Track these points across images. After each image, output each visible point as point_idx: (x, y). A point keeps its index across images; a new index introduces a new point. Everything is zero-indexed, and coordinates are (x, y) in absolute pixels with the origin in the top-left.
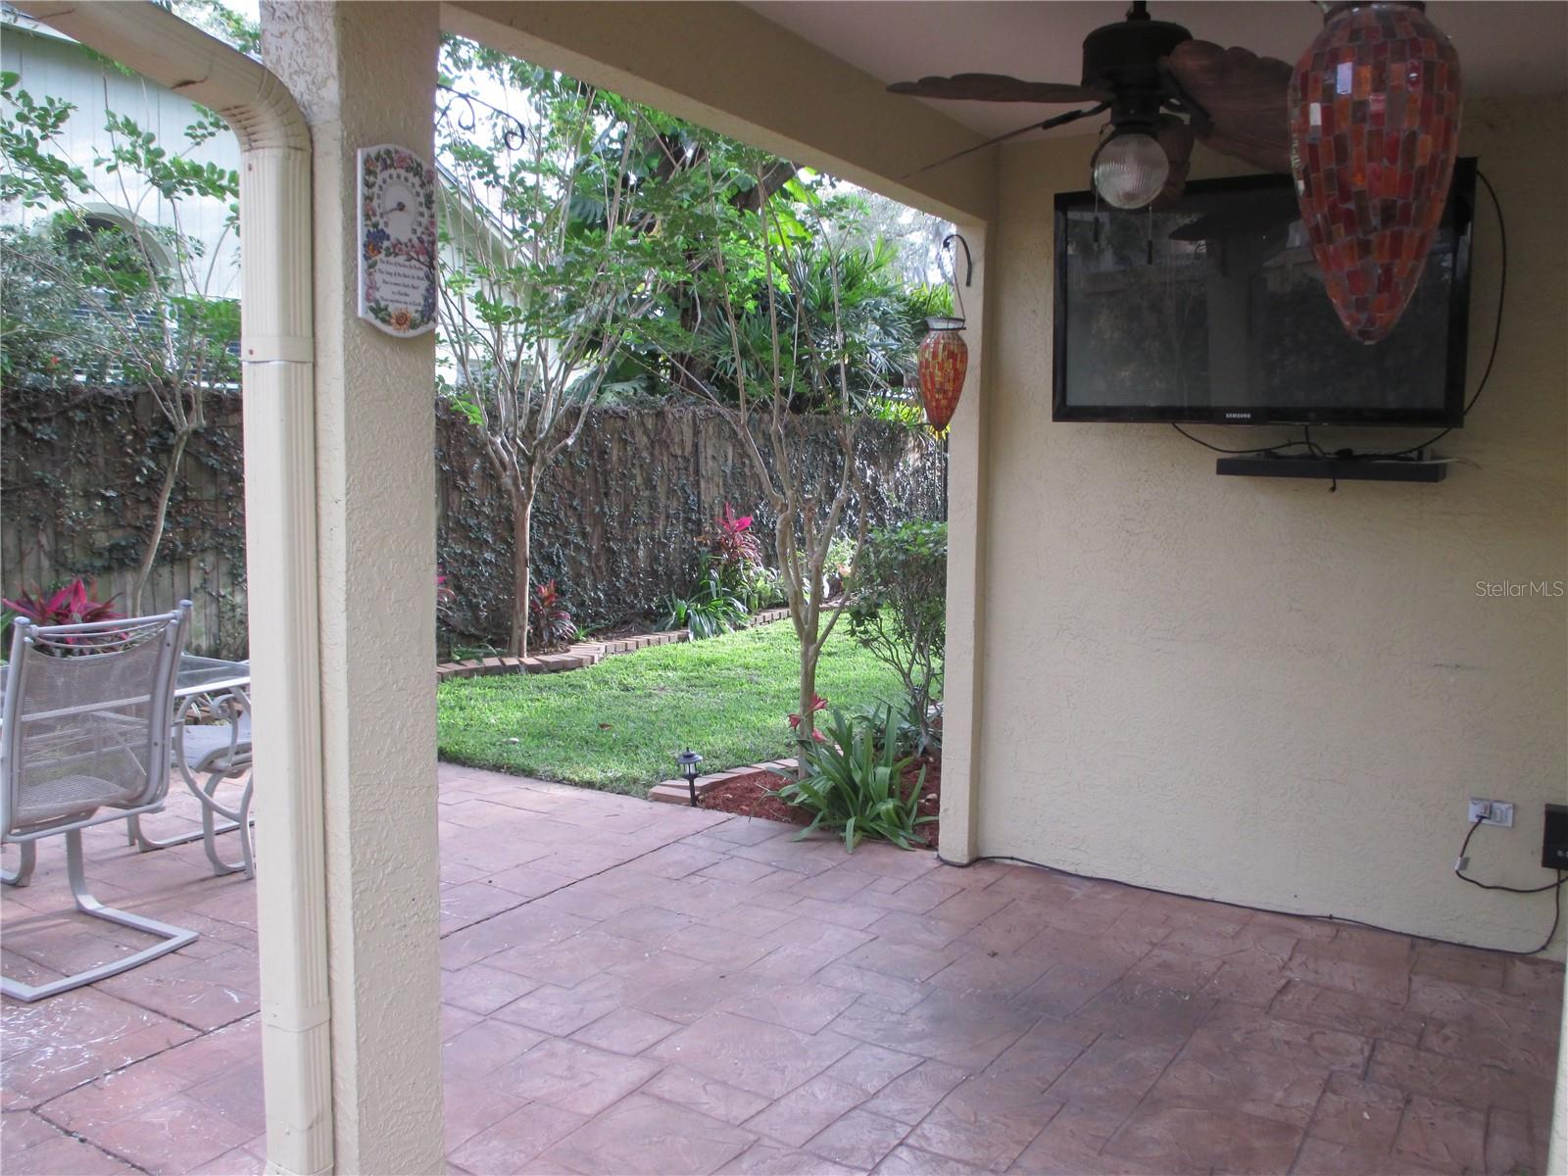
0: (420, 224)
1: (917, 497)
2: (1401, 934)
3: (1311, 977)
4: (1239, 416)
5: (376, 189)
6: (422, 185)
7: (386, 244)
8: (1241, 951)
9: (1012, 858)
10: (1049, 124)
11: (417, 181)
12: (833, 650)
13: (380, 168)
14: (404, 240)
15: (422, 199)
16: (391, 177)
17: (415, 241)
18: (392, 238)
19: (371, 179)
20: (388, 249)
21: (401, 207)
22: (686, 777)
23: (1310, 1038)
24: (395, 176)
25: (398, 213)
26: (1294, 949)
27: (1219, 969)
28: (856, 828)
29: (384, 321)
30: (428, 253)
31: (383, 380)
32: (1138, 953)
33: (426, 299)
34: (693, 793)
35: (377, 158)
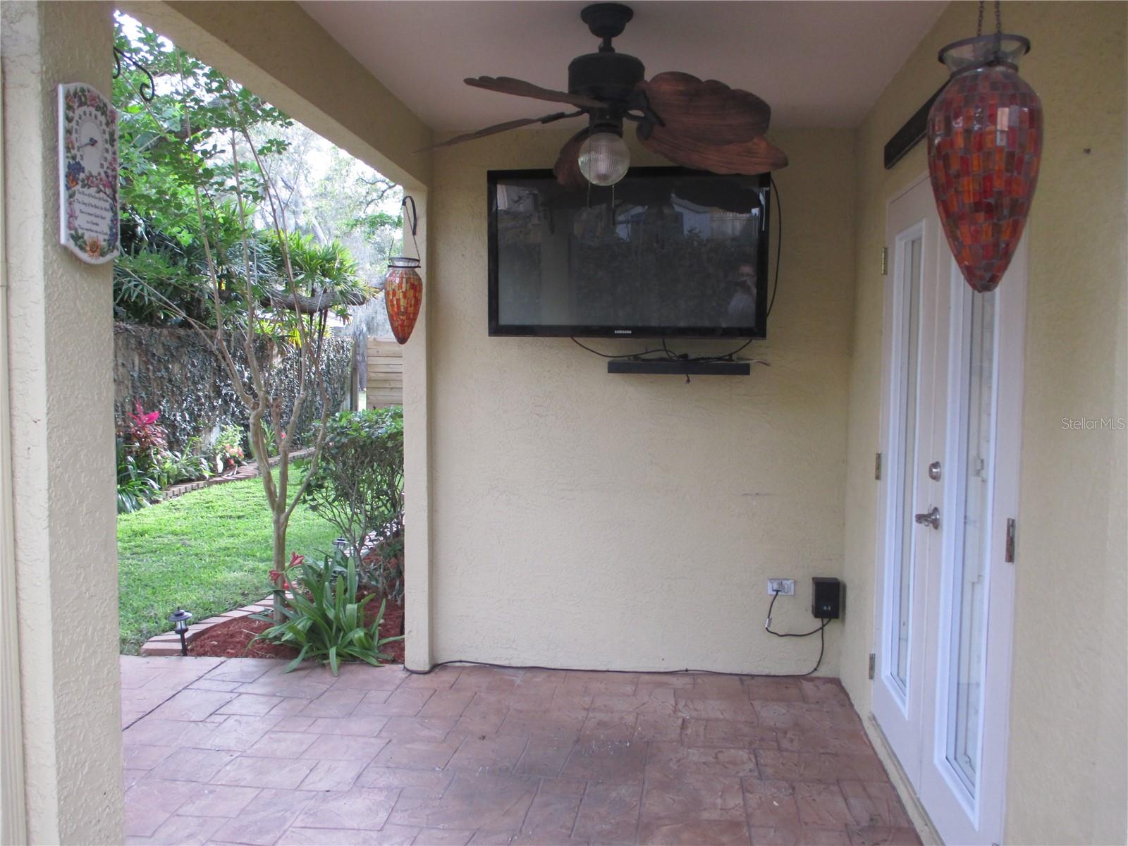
0: (106, 159)
1: (281, 391)
2: (731, 674)
3: (695, 714)
4: (625, 332)
5: (74, 124)
6: (107, 124)
7: (82, 176)
8: (644, 704)
9: (461, 661)
10: (546, 120)
11: (103, 119)
12: (241, 514)
13: (77, 104)
14: (95, 174)
15: (107, 136)
16: (85, 113)
17: (103, 175)
18: (86, 171)
19: (71, 114)
20: (83, 181)
21: (93, 142)
22: (178, 632)
23: (716, 757)
24: (88, 113)
25: (89, 148)
26: (675, 696)
27: (637, 719)
28: (338, 655)
29: (81, 248)
30: (111, 186)
31: (75, 304)
32: (580, 718)
33: (111, 229)
34: (184, 645)
35: (75, 94)
